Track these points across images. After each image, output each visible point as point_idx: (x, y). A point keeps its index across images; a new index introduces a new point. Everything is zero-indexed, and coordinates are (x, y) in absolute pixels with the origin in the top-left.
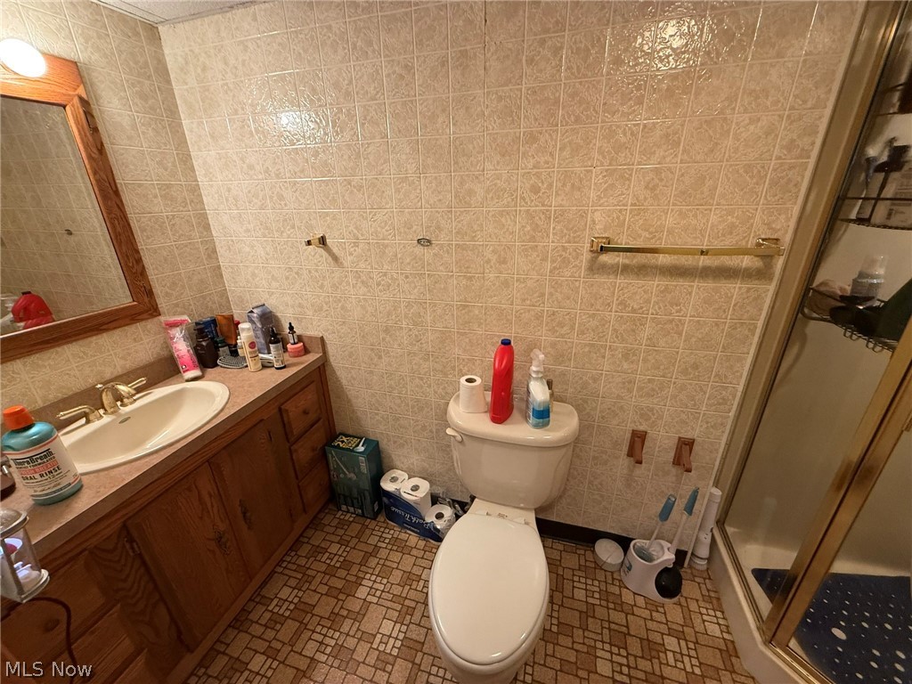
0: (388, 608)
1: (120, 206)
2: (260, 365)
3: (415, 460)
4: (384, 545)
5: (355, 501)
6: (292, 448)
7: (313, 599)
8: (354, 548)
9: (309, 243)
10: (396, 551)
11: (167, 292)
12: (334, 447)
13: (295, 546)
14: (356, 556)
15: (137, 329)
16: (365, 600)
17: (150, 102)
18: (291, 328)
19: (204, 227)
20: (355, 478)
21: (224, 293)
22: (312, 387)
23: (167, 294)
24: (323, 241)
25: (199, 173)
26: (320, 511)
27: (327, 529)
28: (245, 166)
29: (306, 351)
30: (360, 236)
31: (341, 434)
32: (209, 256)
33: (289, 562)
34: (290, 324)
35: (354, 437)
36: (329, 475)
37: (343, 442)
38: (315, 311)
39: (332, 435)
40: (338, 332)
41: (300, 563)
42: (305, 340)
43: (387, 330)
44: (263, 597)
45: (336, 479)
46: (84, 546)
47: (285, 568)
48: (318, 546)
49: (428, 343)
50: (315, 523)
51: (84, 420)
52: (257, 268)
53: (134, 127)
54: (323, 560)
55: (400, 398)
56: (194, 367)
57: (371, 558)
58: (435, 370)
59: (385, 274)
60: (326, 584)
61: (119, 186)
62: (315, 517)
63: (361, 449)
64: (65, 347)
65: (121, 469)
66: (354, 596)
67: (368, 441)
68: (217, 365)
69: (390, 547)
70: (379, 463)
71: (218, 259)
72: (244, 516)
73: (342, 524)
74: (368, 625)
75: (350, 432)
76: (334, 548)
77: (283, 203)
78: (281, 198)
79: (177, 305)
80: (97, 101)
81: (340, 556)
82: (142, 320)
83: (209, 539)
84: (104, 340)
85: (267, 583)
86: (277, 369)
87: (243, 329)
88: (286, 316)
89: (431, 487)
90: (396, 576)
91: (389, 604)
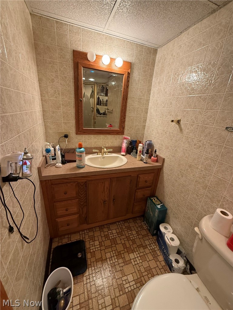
0: (135, 272)
1: (126, 102)
2: (140, 159)
3: (179, 228)
4: (149, 249)
5: (149, 223)
6: (137, 190)
7: (119, 242)
8: (139, 239)
9: (172, 121)
10: (152, 255)
11: (128, 129)
12: (151, 199)
13: (125, 221)
14: (138, 242)
15: (117, 136)
16: (131, 259)
17: (146, 73)
18: (156, 151)
19: (146, 113)
20: (152, 215)
21: (143, 134)
22: (153, 174)
23: (128, 130)
24: (178, 122)
25: (152, 94)
26: (138, 217)
27: (136, 224)
28: (164, 92)
29: (157, 161)
30: (195, 121)
31: (156, 197)
32: (144, 122)
33: (121, 224)
34: (156, 150)
35: (160, 201)
36: (146, 207)
37: (155, 200)
38: (166, 148)
39: (153, 195)
40: (171, 159)
41: (123, 227)
42: (158, 157)
43: (190, 166)
44: (109, 227)
45: (147, 210)
46: (78, 181)
47: (119, 225)
48: (130, 227)
49: (209, 181)
50: (134, 219)
51: (97, 154)
52: (154, 128)
53: (139, 81)
54: (129, 233)
55: (184, 198)
56: (125, 152)
57: (142, 248)
58: (207, 196)
59: (200, 141)
60: (124, 241)
61: (128, 97)
62: (136, 217)
63: (159, 207)
64: (102, 135)
65: (92, 168)
66: (129, 254)
67: (163, 206)
68: (131, 154)
69: (151, 251)
70: (163, 218)
71: (146, 123)
72: (113, 200)
73: (141, 227)
74: (125, 268)
75: (159, 198)
76: (134, 232)
77: (171, 105)
78: (171, 103)
79: (129, 134)
80: (132, 73)
81: (134, 237)
82: (119, 135)
83: (102, 199)
84: (109, 137)
85: (113, 224)
86: (144, 162)
87: (140, 146)
88: (156, 147)
89: (180, 245)
90: (145, 264)
91: (137, 271)
